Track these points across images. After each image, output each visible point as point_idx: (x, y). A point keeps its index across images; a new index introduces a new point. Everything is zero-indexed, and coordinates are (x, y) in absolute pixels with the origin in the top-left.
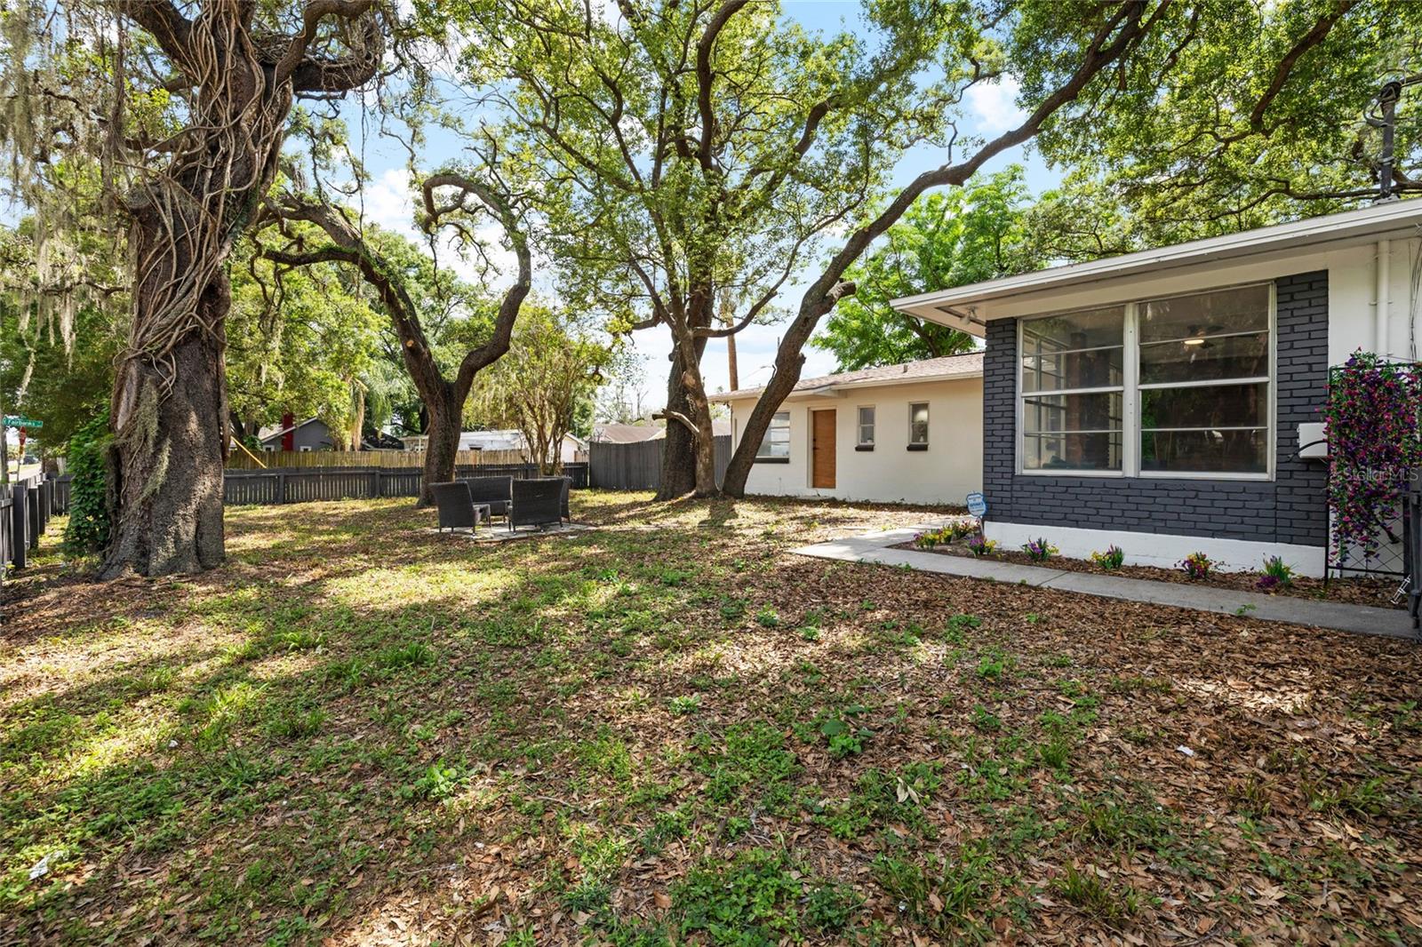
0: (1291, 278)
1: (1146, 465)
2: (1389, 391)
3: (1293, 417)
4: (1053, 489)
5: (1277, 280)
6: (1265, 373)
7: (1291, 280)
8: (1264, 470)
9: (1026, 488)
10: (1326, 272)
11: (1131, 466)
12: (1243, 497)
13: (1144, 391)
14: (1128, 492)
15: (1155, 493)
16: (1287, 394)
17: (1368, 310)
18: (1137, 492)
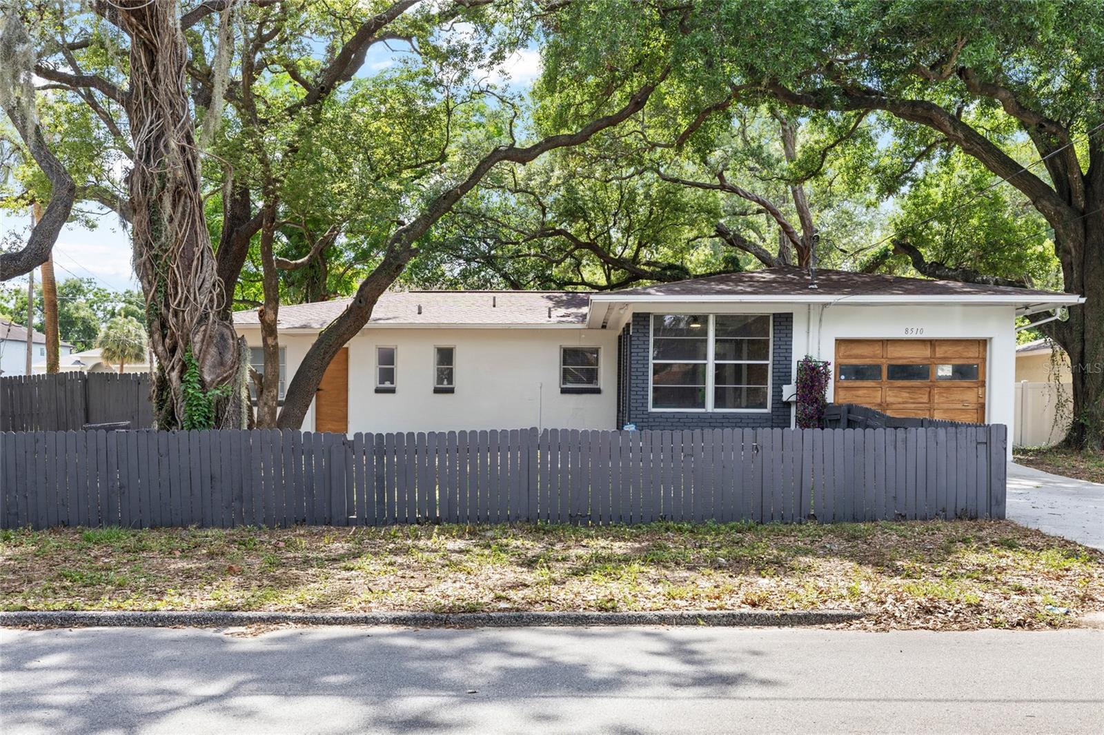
0: (780, 314)
1: (717, 405)
2: (817, 373)
3: (779, 382)
4: (671, 420)
5: (774, 314)
6: (768, 360)
7: (780, 315)
8: (766, 408)
9: (656, 420)
10: (792, 314)
11: (710, 406)
12: (759, 421)
13: (716, 364)
14: (710, 420)
15: (723, 421)
16: (777, 370)
17: (805, 334)
18: (714, 421)
